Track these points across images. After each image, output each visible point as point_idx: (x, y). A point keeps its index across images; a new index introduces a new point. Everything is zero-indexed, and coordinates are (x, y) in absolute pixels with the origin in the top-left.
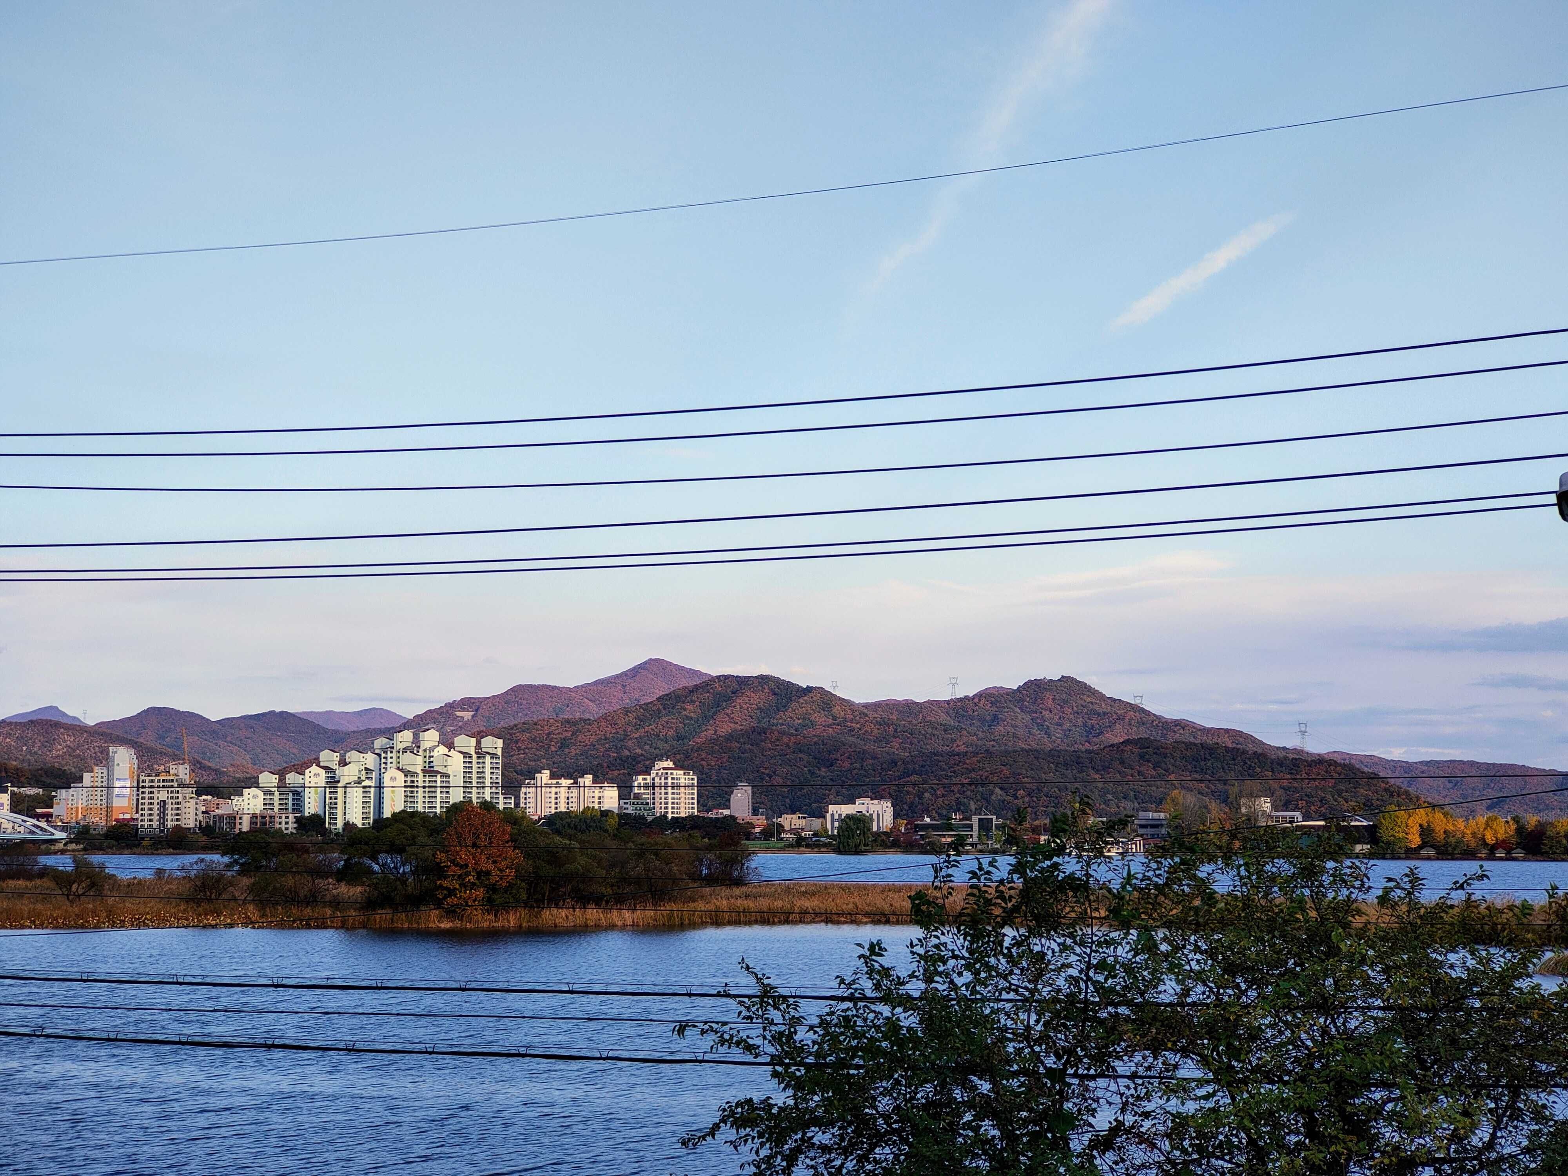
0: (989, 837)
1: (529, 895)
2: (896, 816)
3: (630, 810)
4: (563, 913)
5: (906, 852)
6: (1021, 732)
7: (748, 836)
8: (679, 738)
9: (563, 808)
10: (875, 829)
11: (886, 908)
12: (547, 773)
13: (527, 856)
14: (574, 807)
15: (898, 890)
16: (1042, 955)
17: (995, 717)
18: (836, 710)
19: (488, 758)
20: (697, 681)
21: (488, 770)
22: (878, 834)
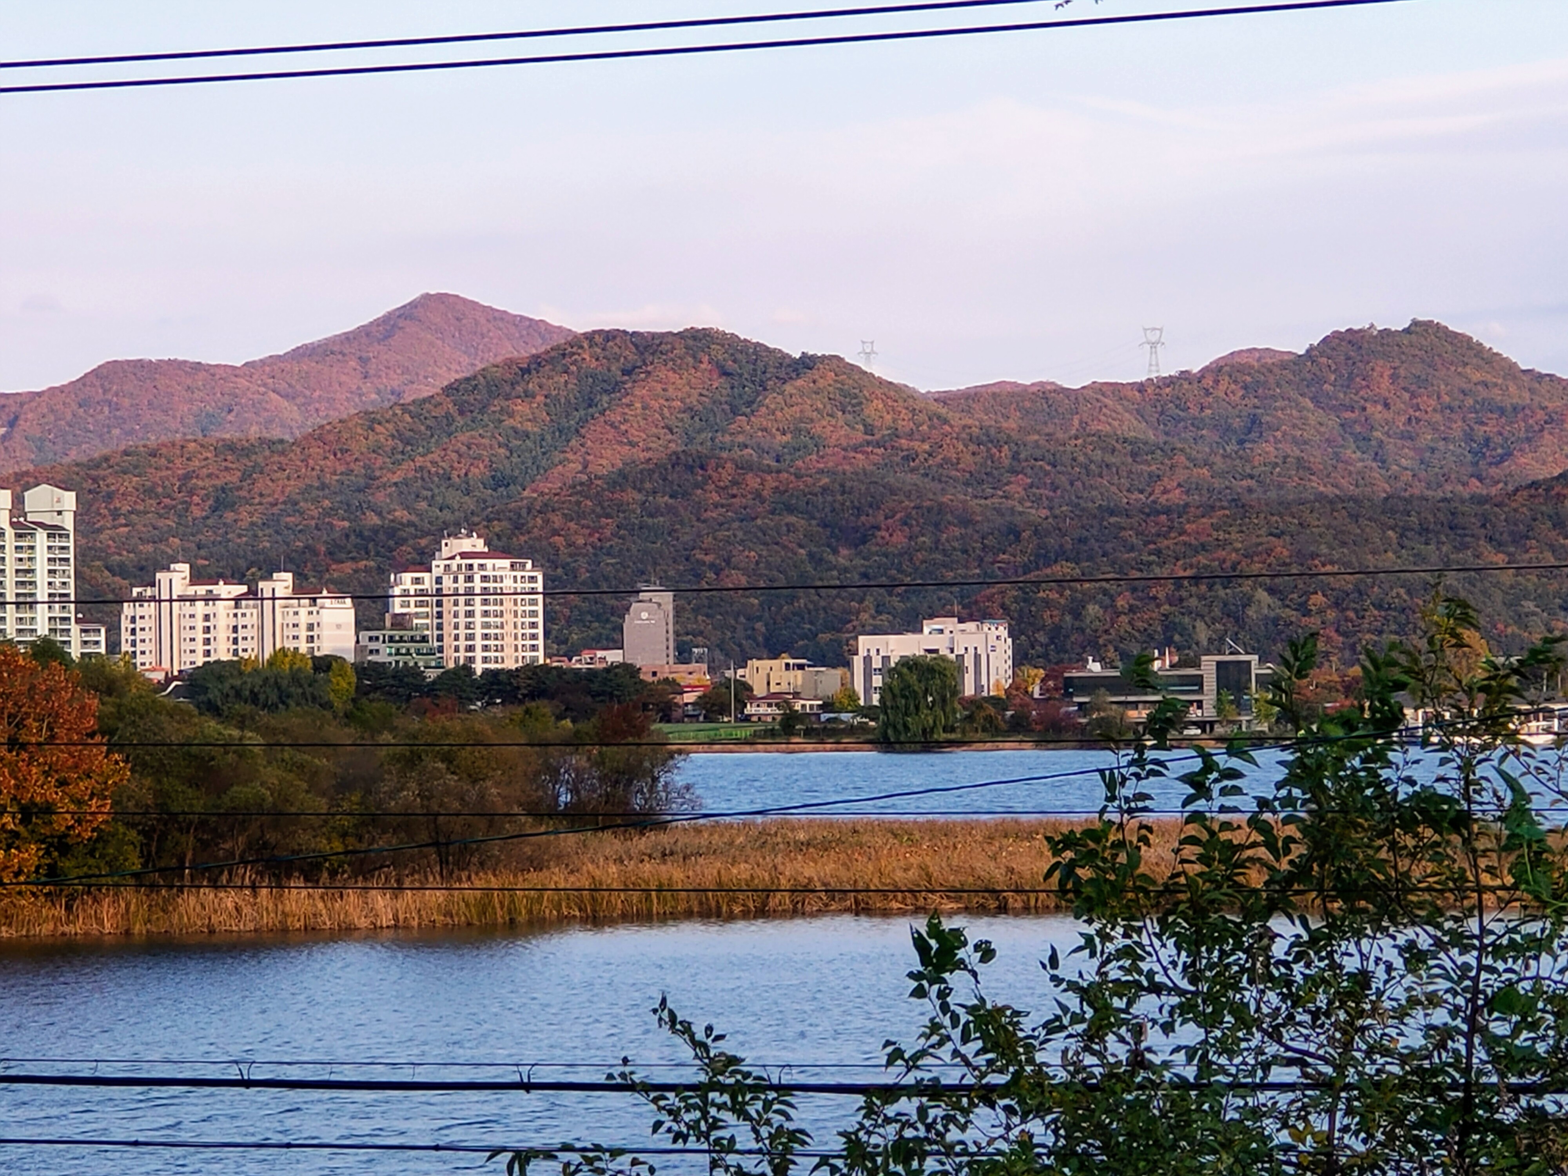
0: (1241, 706)
1: (147, 858)
2: (1020, 658)
3: (385, 655)
4: (229, 899)
5: (1042, 742)
6: (1316, 457)
7: (667, 713)
8: (499, 482)
9: (223, 653)
10: (969, 690)
11: (998, 876)
12: (184, 568)
13: (139, 766)
14: (249, 649)
15: (1025, 834)
16: (1363, 978)
17: (1255, 420)
18: (874, 410)
19: (41, 538)
20: (538, 347)
21: (41, 566)
22: (976, 704)
